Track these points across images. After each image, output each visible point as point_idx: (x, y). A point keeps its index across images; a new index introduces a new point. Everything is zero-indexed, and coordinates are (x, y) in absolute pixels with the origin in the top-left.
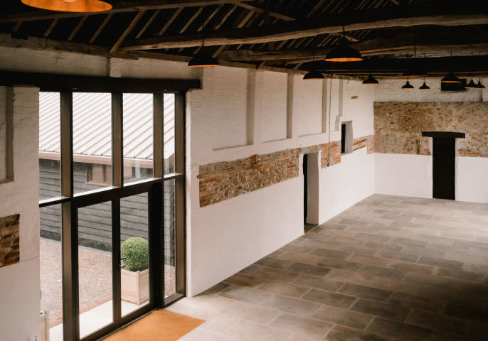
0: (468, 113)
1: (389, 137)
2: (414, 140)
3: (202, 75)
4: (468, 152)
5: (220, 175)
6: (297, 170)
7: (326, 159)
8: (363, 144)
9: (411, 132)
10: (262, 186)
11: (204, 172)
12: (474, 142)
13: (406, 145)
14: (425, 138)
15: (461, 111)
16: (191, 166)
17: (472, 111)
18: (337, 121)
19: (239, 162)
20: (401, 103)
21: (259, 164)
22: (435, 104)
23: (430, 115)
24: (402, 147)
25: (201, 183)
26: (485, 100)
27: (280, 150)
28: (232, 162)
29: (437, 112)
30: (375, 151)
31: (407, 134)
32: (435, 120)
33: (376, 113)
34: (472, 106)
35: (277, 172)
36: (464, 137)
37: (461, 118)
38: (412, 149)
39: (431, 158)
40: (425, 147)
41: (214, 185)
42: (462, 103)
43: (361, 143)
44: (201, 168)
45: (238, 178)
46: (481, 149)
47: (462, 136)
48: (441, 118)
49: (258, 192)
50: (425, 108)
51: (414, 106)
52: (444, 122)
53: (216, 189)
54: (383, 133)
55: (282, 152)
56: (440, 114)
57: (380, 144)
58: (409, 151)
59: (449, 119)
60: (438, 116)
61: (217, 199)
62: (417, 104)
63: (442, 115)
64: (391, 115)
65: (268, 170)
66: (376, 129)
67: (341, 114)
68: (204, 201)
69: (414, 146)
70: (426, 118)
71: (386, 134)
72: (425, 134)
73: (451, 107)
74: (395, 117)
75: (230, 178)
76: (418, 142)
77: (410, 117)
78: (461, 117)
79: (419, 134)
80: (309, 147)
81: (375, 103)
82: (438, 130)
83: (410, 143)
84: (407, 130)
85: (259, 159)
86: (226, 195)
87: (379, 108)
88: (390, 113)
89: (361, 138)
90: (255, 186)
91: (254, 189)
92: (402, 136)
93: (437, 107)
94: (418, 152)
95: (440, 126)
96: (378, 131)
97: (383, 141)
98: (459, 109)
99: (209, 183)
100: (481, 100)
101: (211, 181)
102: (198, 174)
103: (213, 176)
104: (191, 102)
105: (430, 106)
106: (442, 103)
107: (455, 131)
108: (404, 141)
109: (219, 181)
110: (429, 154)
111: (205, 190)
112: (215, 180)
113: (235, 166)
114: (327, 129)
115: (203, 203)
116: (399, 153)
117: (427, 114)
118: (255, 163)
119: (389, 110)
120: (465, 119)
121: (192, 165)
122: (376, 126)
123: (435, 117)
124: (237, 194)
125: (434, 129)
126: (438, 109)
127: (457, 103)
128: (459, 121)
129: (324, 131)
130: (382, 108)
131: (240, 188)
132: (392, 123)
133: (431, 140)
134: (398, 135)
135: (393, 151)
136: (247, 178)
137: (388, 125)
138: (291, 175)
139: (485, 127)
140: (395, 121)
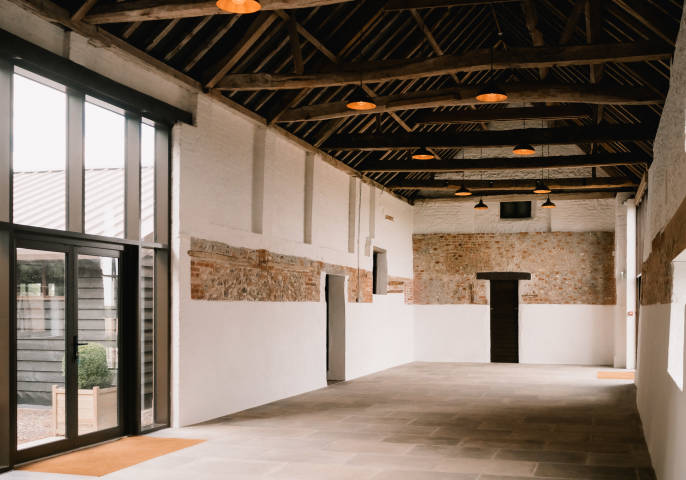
0: (533, 246)
1: (434, 282)
2: (466, 285)
3: (196, 106)
4: (534, 298)
5: (219, 261)
6: (318, 292)
7: (354, 291)
8: (400, 287)
9: (462, 274)
10: (272, 298)
11: (197, 248)
12: (542, 284)
13: (456, 292)
14: (481, 281)
15: (525, 244)
16: (180, 233)
17: (540, 244)
18: (368, 243)
19: (243, 251)
20: (449, 235)
21: (270, 264)
22: (492, 235)
23: (487, 251)
24: (452, 294)
25: (193, 263)
26: (553, 229)
27: (296, 254)
28: (234, 248)
29: (496, 246)
30: (415, 302)
31: (457, 277)
32: (493, 256)
33: (416, 250)
34: (538, 237)
35: (292, 285)
36: (529, 278)
37: (525, 254)
38: (464, 297)
39: (487, 308)
40: (481, 294)
41: (211, 273)
42: (526, 233)
43: (397, 284)
44: (194, 242)
45: (242, 275)
46: (550, 293)
47: (527, 276)
48: (501, 254)
49: (268, 304)
50: (480, 240)
51: (466, 239)
52: (504, 259)
53: (213, 281)
54: (425, 276)
55: (299, 258)
56: (499, 248)
57: (421, 293)
58: (460, 299)
59: (510, 255)
60: (497, 251)
61: (215, 296)
62: (470, 236)
63: (502, 250)
64: (436, 252)
65: (280, 278)
66: (415, 271)
67: (372, 235)
68: (197, 291)
69: (467, 293)
70: (482, 254)
71: (429, 277)
72: (480, 276)
73: (514, 240)
74: (441, 255)
75: (232, 271)
76: (471, 287)
77: (461, 253)
78: (525, 252)
79: (473, 277)
80: (333, 266)
81: (414, 235)
82: (497, 269)
83: (461, 288)
84: (458, 271)
85: (270, 258)
86: (226, 294)
87: (420, 243)
88: (435, 249)
89: (398, 278)
90: (264, 295)
91: (262, 299)
92: (451, 280)
93: (495, 240)
94: (472, 301)
95: (499, 265)
96: (418, 272)
97: (426, 287)
98: (523, 242)
99: (204, 268)
100: (549, 230)
101: (207, 265)
102: (189, 249)
103: (209, 260)
104: (181, 140)
105: (486, 238)
106: (502, 235)
107: (518, 271)
108: (453, 286)
109: (217, 270)
110: (486, 303)
111: (198, 275)
112: (212, 266)
113: (238, 255)
114: (356, 250)
115: (195, 294)
116: (446, 303)
117: (483, 249)
118: (264, 262)
119: (433, 244)
120: (530, 255)
121: (182, 233)
122: (416, 267)
123: (493, 253)
124: (240, 297)
125: (492, 268)
126: (497, 242)
127: (521, 233)
128: (524, 258)
129: (351, 250)
130: (424, 242)
131: (244, 290)
132: (437, 263)
133: (487, 283)
134: (446, 278)
135: (439, 301)
136: (254, 279)
137: (432, 265)
138: (309, 296)
139: (554, 265)
140: (442, 260)
